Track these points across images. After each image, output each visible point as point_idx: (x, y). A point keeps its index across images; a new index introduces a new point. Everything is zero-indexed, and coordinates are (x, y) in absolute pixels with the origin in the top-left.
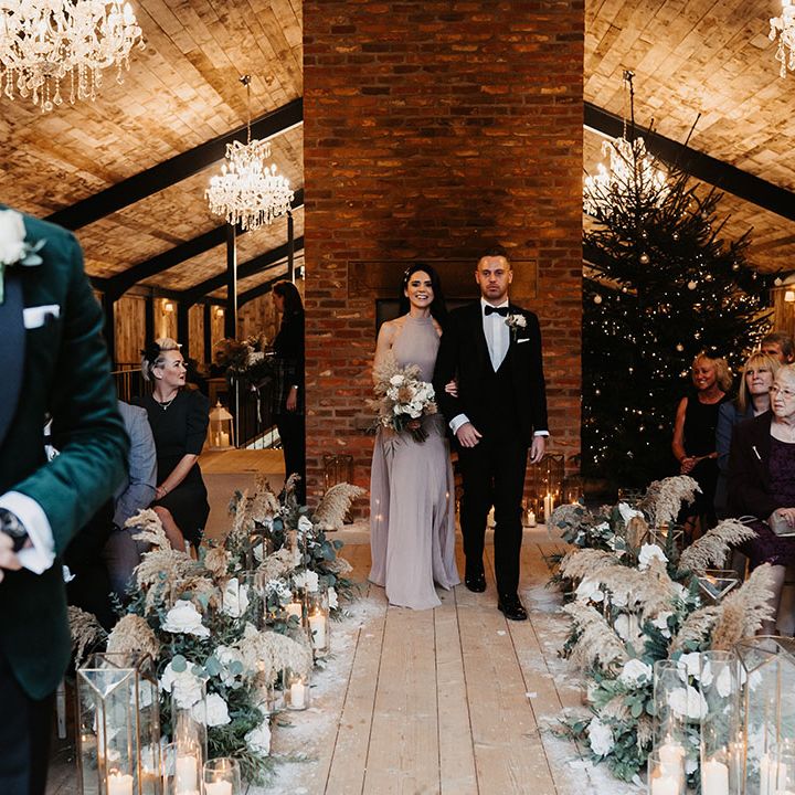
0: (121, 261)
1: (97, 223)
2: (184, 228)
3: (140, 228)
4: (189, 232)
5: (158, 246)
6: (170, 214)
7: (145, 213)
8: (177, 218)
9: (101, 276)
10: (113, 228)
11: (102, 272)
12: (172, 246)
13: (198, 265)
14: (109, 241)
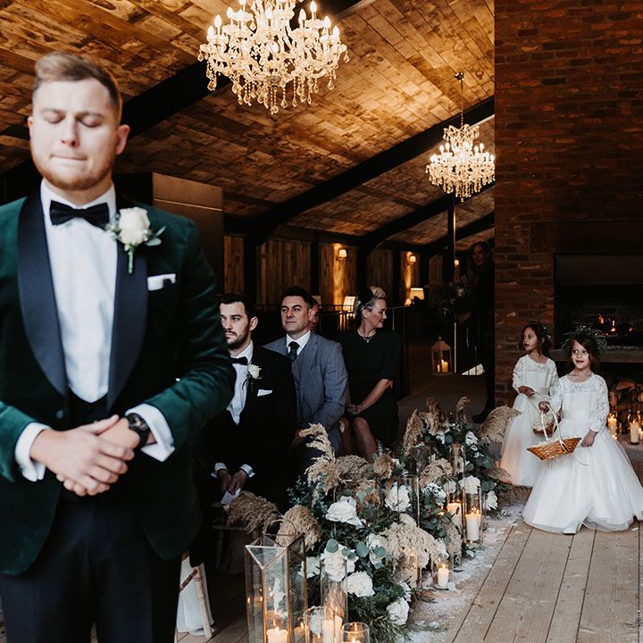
0: (371, 223)
1: (349, 193)
2: (420, 195)
3: (383, 196)
4: (425, 199)
5: (399, 210)
6: (408, 185)
7: (388, 184)
8: (413, 187)
9: (357, 234)
10: (362, 197)
11: (356, 231)
12: (411, 210)
13: (435, 225)
14: (360, 207)
